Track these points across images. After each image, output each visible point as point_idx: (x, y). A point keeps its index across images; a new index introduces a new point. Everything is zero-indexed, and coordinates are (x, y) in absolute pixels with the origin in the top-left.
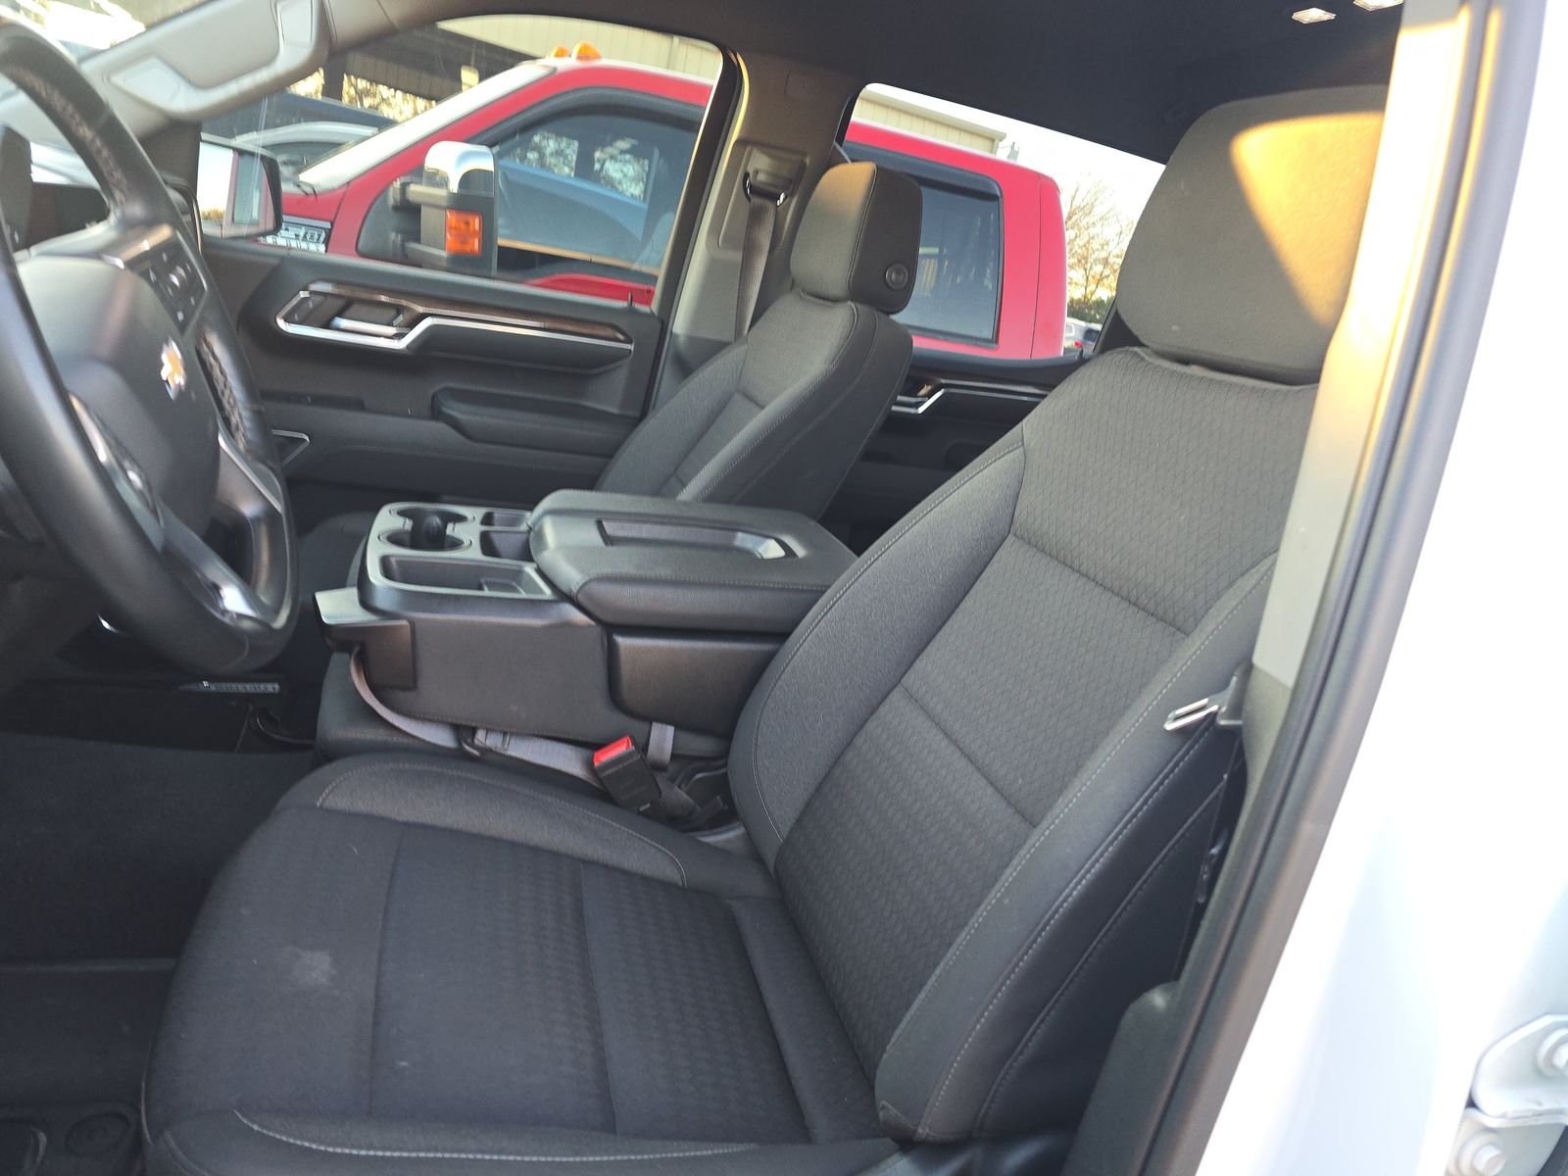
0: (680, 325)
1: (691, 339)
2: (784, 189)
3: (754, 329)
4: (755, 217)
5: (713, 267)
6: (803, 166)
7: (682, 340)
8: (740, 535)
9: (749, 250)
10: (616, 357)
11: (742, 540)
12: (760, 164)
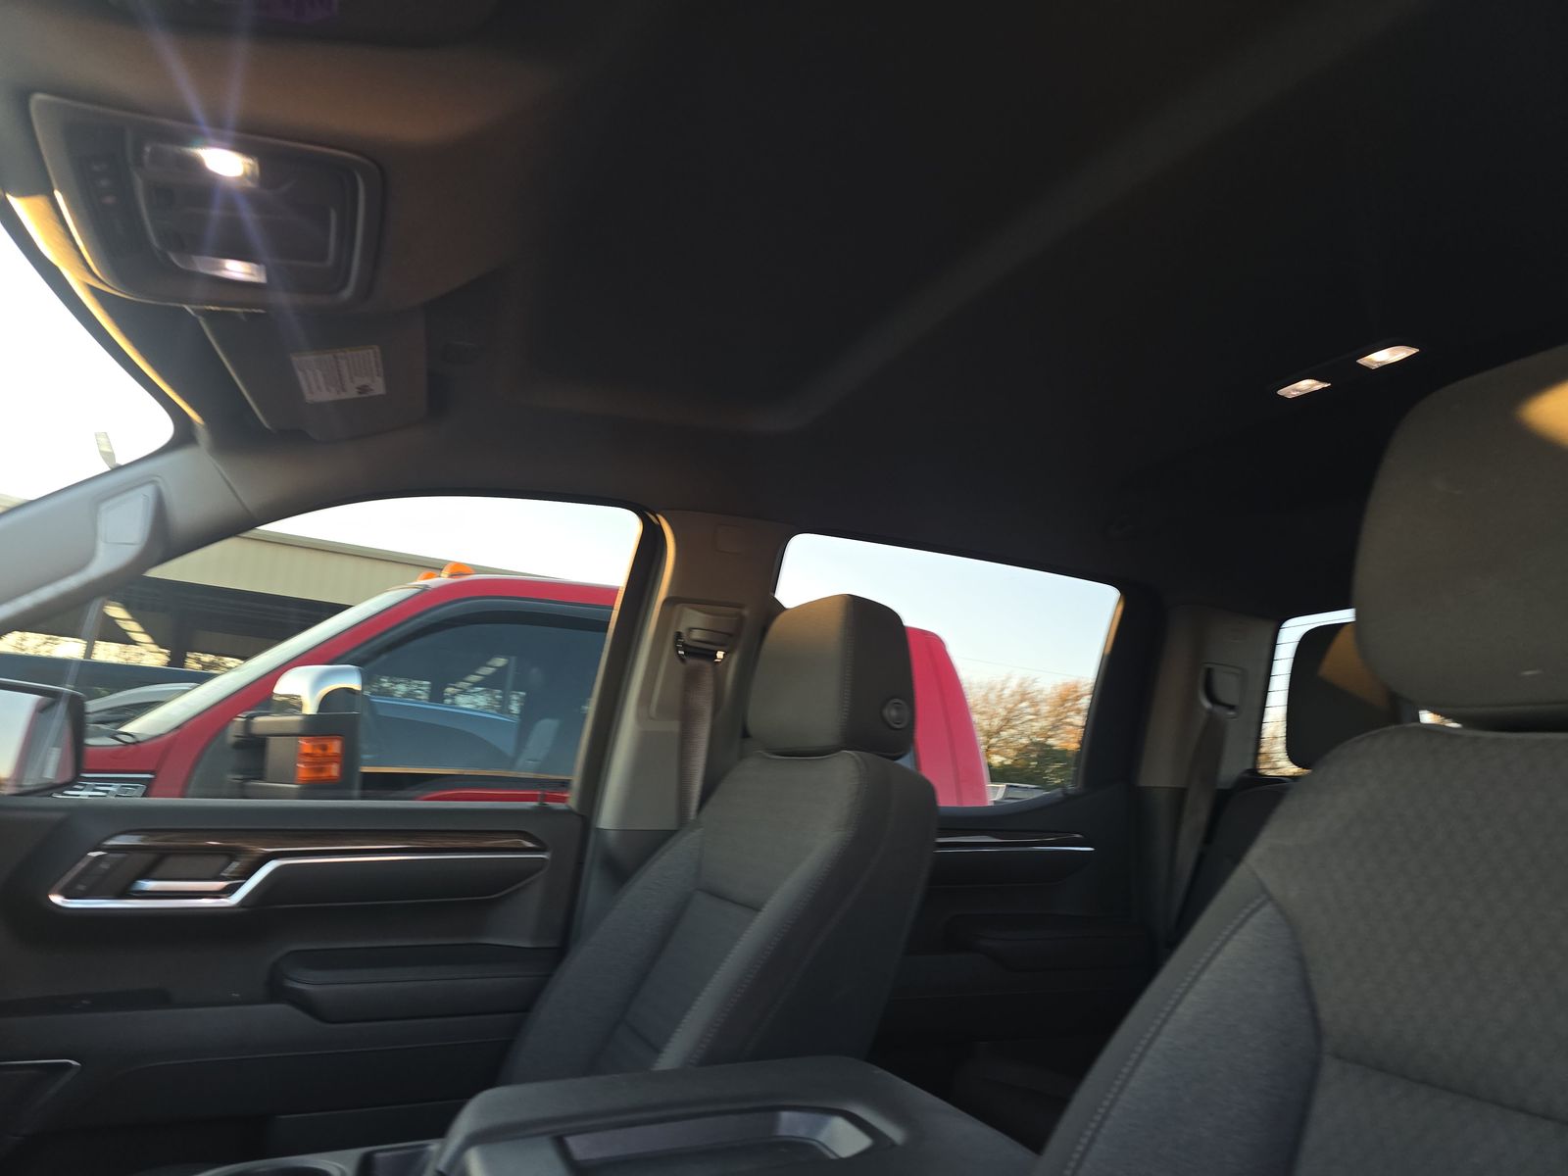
0: (608, 817)
1: (624, 833)
2: (722, 646)
3: (707, 808)
4: (692, 679)
5: (645, 746)
6: (742, 618)
7: (612, 835)
8: (785, 1115)
9: (687, 717)
10: (523, 872)
11: (790, 1124)
12: (695, 623)
